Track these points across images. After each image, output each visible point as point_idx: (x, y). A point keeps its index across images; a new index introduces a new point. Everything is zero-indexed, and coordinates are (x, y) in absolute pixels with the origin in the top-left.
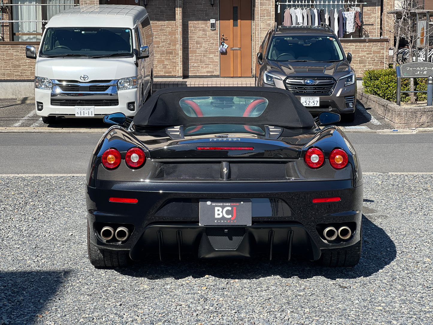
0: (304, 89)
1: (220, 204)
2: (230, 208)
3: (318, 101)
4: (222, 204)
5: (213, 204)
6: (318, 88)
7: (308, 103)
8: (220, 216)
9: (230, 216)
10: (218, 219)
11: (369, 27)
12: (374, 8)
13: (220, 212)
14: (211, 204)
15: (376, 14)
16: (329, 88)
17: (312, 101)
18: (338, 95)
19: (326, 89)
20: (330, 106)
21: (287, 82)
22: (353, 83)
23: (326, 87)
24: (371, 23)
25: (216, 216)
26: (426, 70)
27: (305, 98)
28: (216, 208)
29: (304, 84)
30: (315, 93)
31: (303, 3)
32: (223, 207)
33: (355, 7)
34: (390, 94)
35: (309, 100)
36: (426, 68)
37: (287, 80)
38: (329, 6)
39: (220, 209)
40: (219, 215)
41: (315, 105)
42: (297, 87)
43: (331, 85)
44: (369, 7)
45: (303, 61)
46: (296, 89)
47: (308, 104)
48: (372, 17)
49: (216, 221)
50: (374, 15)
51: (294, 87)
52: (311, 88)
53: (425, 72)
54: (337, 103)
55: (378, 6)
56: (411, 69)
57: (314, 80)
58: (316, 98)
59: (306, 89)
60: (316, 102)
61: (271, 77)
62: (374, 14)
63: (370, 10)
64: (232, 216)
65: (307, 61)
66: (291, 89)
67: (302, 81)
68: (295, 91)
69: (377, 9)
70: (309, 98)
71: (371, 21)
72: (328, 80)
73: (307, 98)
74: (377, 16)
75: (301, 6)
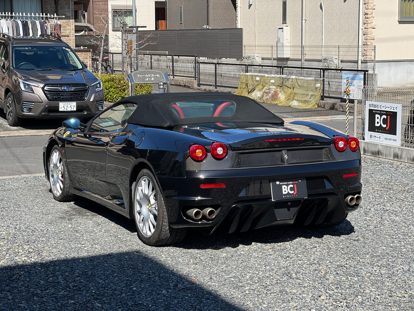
0: (62, 95)
1: (285, 183)
2: (292, 186)
3: (74, 106)
4: (286, 183)
5: (281, 184)
6: (74, 94)
7: (66, 107)
8: (286, 193)
9: (293, 192)
10: (285, 195)
11: (65, 38)
12: (69, 21)
13: (286, 189)
14: (280, 183)
15: (71, 26)
16: (82, 94)
17: (69, 106)
18: (91, 100)
19: (81, 95)
20: (85, 110)
21: (45, 89)
22: (102, 89)
23: (81, 93)
24: (67, 34)
25: (284, 193)
26: (153, 77)
27: (63, 103)
28: (283, 187)
29: (61, 91)
30: (72, 98)
31: (7, 15)
32: (287, 185)
33: (55, 20)
34: (111, 98)
35: (67, 105)
36: (152, 75)
37: (46, 87)
38: (31, 17)
39: (286, 187)
40: (285, 191)
41: (72, 110)
42: (55, 94)
43: (85, 91)
44: (64, 20)
45: (48, 69)
46: (54, 95)
47: (66, 109)
48: (67, 29)
49: (284, 197)
50: (69, 28)
51: (52, 94)
52: (68, 94)
53: (153, 79)
54: (90, 106)
55: (72, 19)
56: (141, 76)
57: (70, 86)
58: (73, 103)
59: (63, 95)
60: (73, 107)
61: (28, 85)
62: (69, 26)
63: (65, 23)
64: (294, 192)
65: (51, 70)
66: (50, 95)
67: (59, 88)
68: (54, 97)
69: (71, 22)
70: (66, 103)
71: (67, 33)
72: (82, 86)
73: (65, 104)
74: (72, 28)
75: (5, 17)
